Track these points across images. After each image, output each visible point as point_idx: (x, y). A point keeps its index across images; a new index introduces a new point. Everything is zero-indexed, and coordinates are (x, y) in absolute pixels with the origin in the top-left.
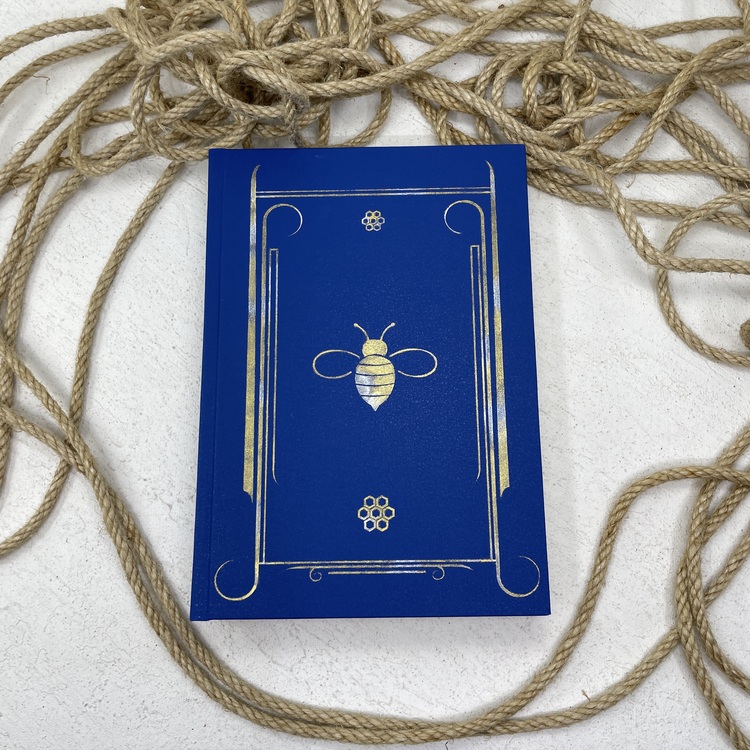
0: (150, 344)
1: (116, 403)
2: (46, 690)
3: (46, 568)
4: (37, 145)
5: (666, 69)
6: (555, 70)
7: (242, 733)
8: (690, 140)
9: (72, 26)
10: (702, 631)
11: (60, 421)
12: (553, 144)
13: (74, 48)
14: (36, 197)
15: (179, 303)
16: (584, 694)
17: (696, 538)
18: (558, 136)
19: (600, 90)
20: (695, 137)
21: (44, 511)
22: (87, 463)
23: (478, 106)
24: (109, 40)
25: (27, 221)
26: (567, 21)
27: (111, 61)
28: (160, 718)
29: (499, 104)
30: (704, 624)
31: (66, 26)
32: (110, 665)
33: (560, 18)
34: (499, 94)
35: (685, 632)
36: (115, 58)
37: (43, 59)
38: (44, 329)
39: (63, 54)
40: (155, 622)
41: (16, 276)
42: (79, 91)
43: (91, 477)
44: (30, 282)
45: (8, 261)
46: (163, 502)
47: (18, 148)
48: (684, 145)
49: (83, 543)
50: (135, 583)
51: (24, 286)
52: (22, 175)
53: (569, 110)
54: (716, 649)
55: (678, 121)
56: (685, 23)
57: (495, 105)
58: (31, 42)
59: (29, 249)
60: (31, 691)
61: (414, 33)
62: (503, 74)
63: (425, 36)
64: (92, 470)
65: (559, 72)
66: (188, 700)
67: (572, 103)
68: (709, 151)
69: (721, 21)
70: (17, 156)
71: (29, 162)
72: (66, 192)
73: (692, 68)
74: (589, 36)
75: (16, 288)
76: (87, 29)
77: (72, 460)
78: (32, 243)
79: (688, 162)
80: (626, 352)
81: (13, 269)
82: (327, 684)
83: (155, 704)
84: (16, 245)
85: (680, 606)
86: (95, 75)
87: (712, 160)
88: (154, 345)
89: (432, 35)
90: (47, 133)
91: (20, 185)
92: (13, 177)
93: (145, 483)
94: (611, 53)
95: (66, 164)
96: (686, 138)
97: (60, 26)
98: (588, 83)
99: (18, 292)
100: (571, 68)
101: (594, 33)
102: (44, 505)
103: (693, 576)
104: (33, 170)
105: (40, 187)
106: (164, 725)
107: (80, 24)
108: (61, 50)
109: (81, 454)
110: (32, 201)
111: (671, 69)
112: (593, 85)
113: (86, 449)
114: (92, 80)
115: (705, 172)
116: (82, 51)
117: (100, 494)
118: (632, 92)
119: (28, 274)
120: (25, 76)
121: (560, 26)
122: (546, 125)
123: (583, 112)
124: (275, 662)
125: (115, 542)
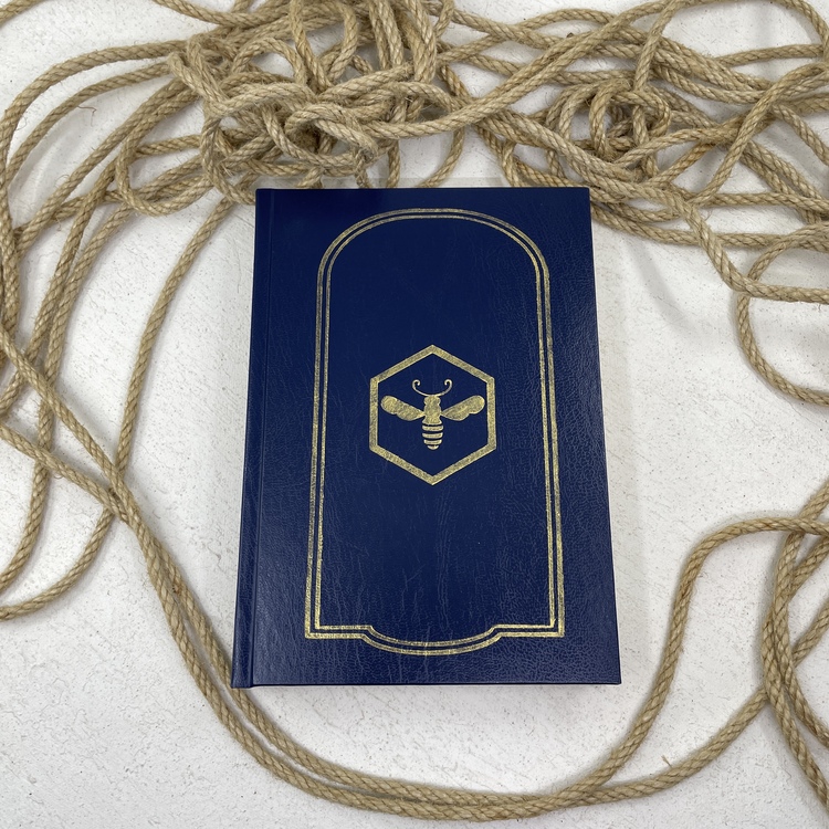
0: (198, 385)
1: (163, 447)
2: (85, 754)
3: (86, 622)
4: (82, 178)
5: (742, 98)
6: (626, 100)
7: (295, 801)
8: (770, 172)
9: (123, 54)
10: (792, 690)
11: (103, 466)
12: (625, 176)
13: (122, 78)
14: (81, 232)
15: (229, 341)
16: (665, 760)
17: (783, 590)
18: (629, 168)
19: (673, 121)
20: (774, 168)
21: (84, 563)
22: (131, 511)
23: (545, 137)
24: (159, 70)
25: (71, 257)
26: (637, 49)
27: (160, 91)
28: (206, 783)
29: (567, 136)
30: (793, 682)
31: (117, 55)
32: (153, 727)
33: (631, 46)
34: (567, 125)
35: (775, 691)
36: (165, 89)
37: (90, 89)
38: (87, 369)
39: (110, 84)
40: (202, 682)
41: (59, 314)
42: (127, 122)
43: (135, 526)
44: (73, 320)
45: (50, 298)
46: (211, 551)
47: (62, 181)
48: (762, 177)
49: (126, 596)
50: (181, 639)
51: (67, 324)
52: (65, 209)
53: (641, 141)
54: (807, 711)
55: (756, 152)
56: (761, 51)
57: (563, 137)
58: (80, 71)
59: (72, 287)
60: (68, 755)
61: (477, 62)
62: (571, 105)
63: (489, 65)
64: (136, 518)
65: (631, 102)
66: (237, 765)
67: (644, 134)
68: (791, 183)
69: (798, 48)
70: (62, 189)
71: (73, 195)
72: (112, 227)
73: (770, 96)
74: (661, 65)
75: (58, 327)
76: (138, 58)
77: (115, 508)
78: (76, 280)
79: (769, 194)
80: (705, 394)
81: (56, 307)
82: (388, 747)
83: (202, 769)
84: (59, 282)
85: (767, 665)
86: (144, 106)
87: (793, 192)
88: (203, 387)
89: (497, 64)
90: (94, 165)
91: (64, 219)
92: (56, 212)
93: (193, 531)
94: (684, 82)
95: (112, 197)
96: (764, 170)
97: (109, 55)
98: (661, 113)
99: (60, 331)
100: (642, 98)
101: (667, 61)
102: (84, 556)
103: (780, 631)
104: (78, 204)
105: (85, 222)
106: (211, 792)
107: (131, 53)
108: (109, 80)
109: (125, 501)
110: (77, 236)
111: (749, 97)
112: (666, 115)
113: (129, 495)
114: (141, 111)
115: (786, 204)
116: (130, 81)
117: (145, 544)
118: (707, 123)
119: (70, 311)
120: (71, 106)
121: (631, 54)
122: (615, 157)
123: (656, 143)
124: (330, 724)
125: (160, 595)
